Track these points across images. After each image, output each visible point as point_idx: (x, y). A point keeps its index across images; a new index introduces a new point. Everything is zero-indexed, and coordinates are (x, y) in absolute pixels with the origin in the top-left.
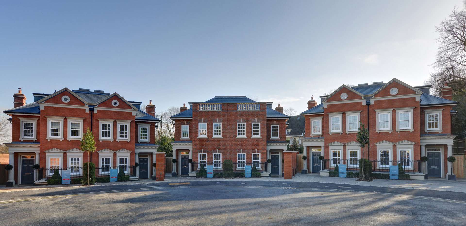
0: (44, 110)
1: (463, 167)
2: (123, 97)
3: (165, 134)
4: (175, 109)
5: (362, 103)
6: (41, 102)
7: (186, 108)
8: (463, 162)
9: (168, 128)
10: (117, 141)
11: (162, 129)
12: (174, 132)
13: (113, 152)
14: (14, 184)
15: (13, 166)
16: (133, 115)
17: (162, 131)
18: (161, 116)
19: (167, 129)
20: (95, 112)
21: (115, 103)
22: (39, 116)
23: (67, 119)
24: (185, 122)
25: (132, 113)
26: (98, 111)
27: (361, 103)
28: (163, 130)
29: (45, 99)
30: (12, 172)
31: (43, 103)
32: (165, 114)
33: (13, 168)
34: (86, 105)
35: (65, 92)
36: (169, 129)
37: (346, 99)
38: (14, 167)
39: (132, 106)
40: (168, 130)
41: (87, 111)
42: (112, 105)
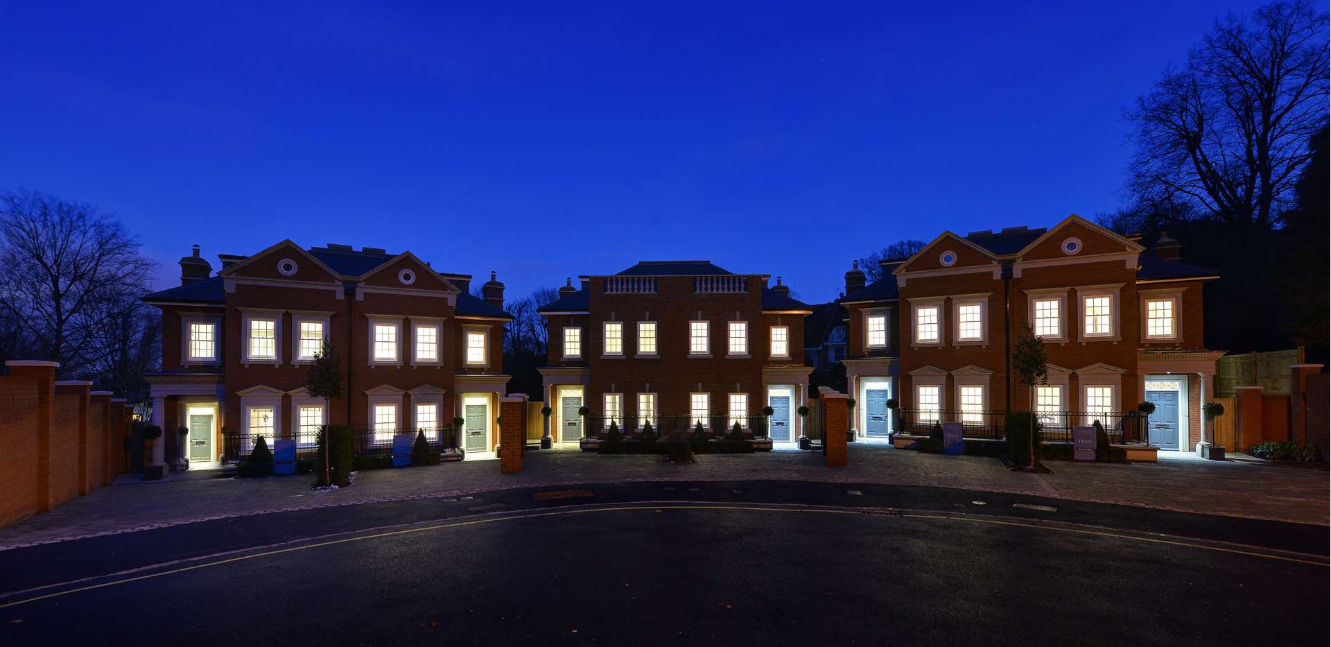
0: (233, 294)
1: (1230, 426)
2: (429, 264)
3: (528, 346)
4: (548, 292)
5: (992, 275)
6: (228, 275)
7: (573, 289)
8: (1230, 415)
9: (534, 332)
10: (413, 367)
11: (521, 334)
12: (546, 340)
13: (403, 392)
14: (166, 471)
15: (163, 428)
16: (449, 304)
17: (521, 339)
18: (517, 308)
19: (530, 334)
20: (360, 297)
21: (407, 277)
22: (223, 309)
23: (290, 315)
24: (572, 320)
25: (446, 299)
26: (365, 294)
27: (991, 273)
28: (522, 337)
29: (235, 268)
30: (161, 441)
31: (233, 275)
32: (526, 303)
33: (163, 432)
34: (336, 281)
35: (287, 249)
36: (535, 336)
37: (953, 266)
38: (165, 430)
39: (448, 284)
40: (533, 337)
41: (340, 296)
42: (399, 281)
